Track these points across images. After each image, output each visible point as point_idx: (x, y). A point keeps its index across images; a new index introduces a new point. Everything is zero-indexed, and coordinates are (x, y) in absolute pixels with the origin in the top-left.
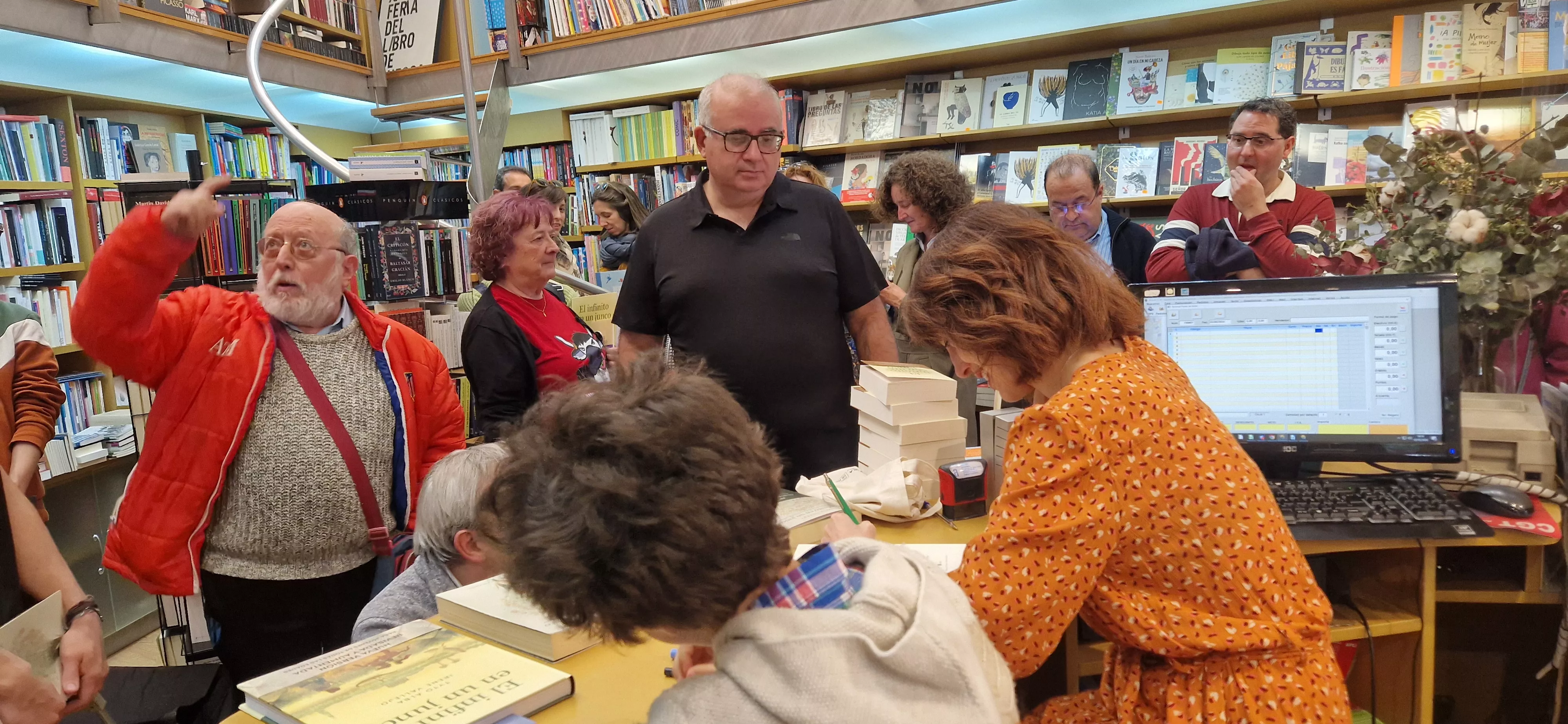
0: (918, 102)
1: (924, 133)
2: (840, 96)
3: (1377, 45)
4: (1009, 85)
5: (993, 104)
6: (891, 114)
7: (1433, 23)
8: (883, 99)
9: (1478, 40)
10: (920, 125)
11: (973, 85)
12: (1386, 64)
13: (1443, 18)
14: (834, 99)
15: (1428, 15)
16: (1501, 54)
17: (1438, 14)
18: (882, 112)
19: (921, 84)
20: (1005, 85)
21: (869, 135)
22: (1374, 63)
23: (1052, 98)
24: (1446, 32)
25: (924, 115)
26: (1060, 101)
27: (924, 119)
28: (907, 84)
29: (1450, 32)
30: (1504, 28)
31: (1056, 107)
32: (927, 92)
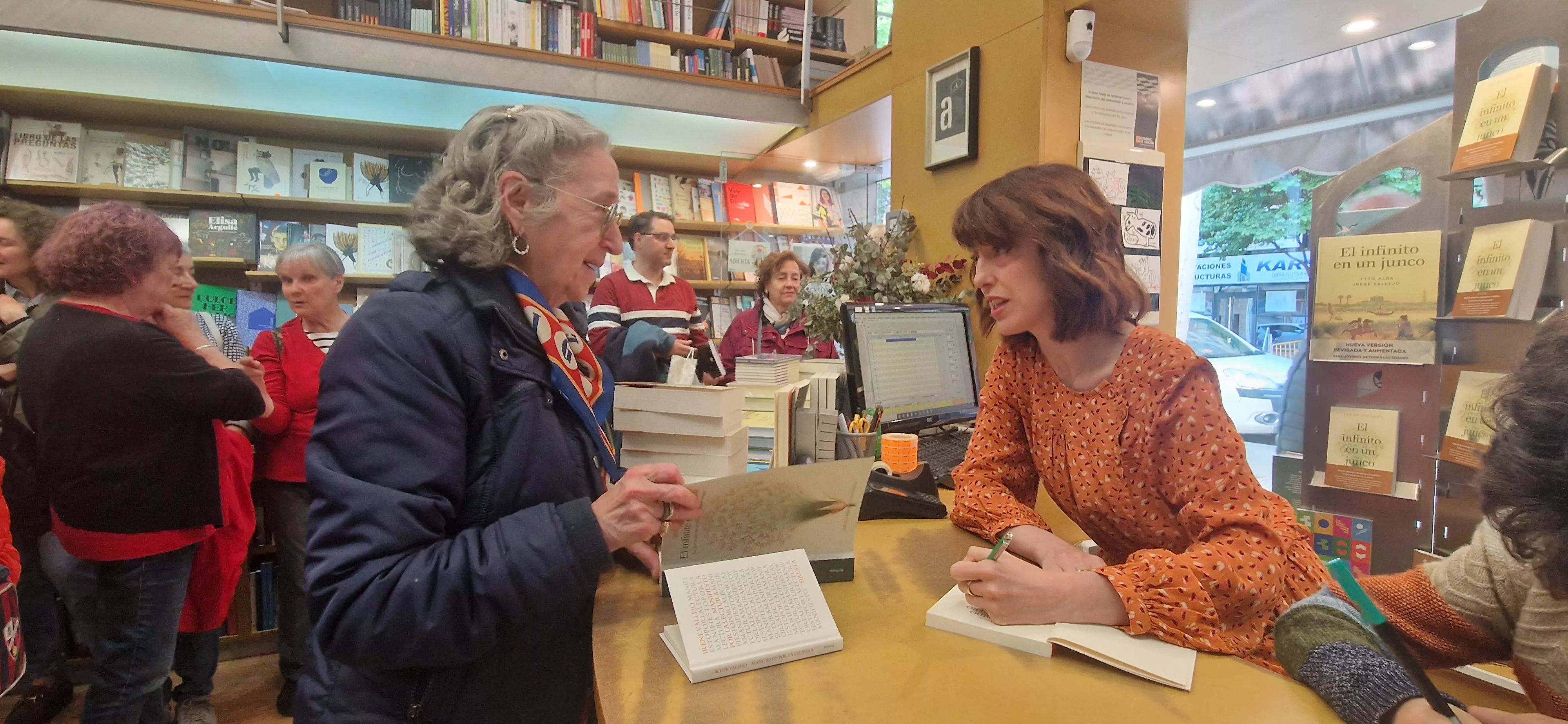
0: (204, 156)
1: (216, 191)
2: (73, 130)
3: (624, 189)
4: (322, 161)
5: (305, 176)
6: (162, 162)
7: (655, 182)
8: (148, 145)
9: (680, 198)
10: (210, 181)
11: (280, 154)
12: (634, 202)
13: (660, 180)
14: (63, 130)
15: (652, 176)
16: (692, 208)
17: (658, 177)
18: (149, 159)
19: (207, 140)
20: (317, 160)
21: (130, 180)
22: (627, 200)
23: (376, 181)
24: (662, 189)
25: (215, 172)
26: (385, 185)
27: (214, 176)
28: (186, 136)
29: (664, 190)
30: (691, 193)
31: (381, 190)
32: (216, 149)
